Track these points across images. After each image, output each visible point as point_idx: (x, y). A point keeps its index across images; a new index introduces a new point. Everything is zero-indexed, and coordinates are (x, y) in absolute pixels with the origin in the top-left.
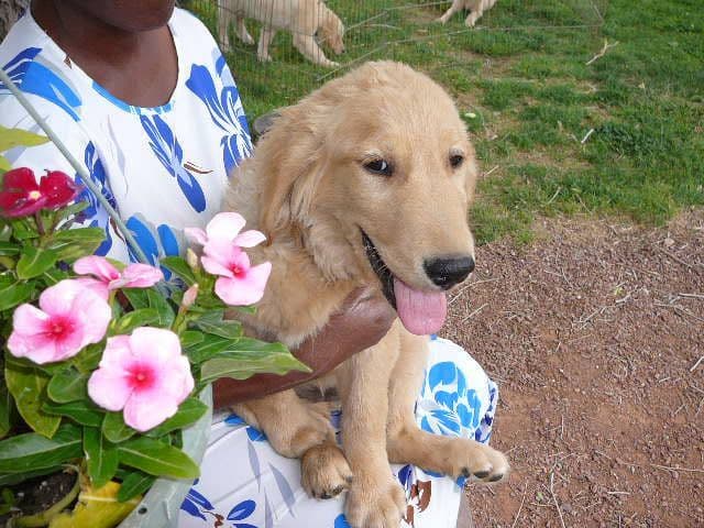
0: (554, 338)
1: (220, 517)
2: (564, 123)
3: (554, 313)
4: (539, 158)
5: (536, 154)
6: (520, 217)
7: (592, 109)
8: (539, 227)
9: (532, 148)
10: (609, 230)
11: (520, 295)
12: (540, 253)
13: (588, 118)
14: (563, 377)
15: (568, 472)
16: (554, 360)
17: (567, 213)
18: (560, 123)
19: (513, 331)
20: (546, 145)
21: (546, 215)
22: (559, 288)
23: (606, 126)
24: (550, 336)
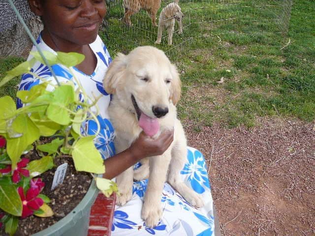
0: (262, 169)
3: (262, 159)
4: (258, 90)
6: (249, 116)
7: (282, 70)
8: (257, 120)
9: (255, 86)
11: (248, 150)
13: (280, 73)
14: (266, 186)
15: (266, 228)
16: (262, 179)
18: (268, 75)
20: (261, 85)
21: (260, 116)
22: (265, 148)
23: (288, 77)
24: (260, 168)
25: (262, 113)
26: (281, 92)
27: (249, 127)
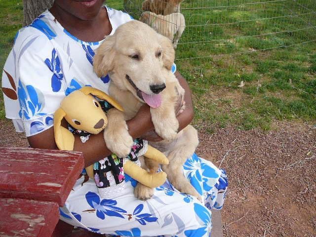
0: (275, 172)
1: (130, 215)
2: (292, 80)
3: (276, 161)
4: (278, 95)
5: (277, 93)
6: (266, 119)
7: (307, 75)
8: (274, 124)
9: (275, 90)
10: (307, 127)
11: (261, 152)
12: (273, 135)
13: (304, 78)
14: (277, 189)
15: (273, 231)
16: (273, 182)
17: (289, 119)
18: (290, 80)
19: (256, 168)
20: (282, 90)
21: (278, 119)
22: (280, 151)
23: (312, 82)
24: (273, 172)
25: (281, 117)
26: (303, 96)
27: (265, 130)
